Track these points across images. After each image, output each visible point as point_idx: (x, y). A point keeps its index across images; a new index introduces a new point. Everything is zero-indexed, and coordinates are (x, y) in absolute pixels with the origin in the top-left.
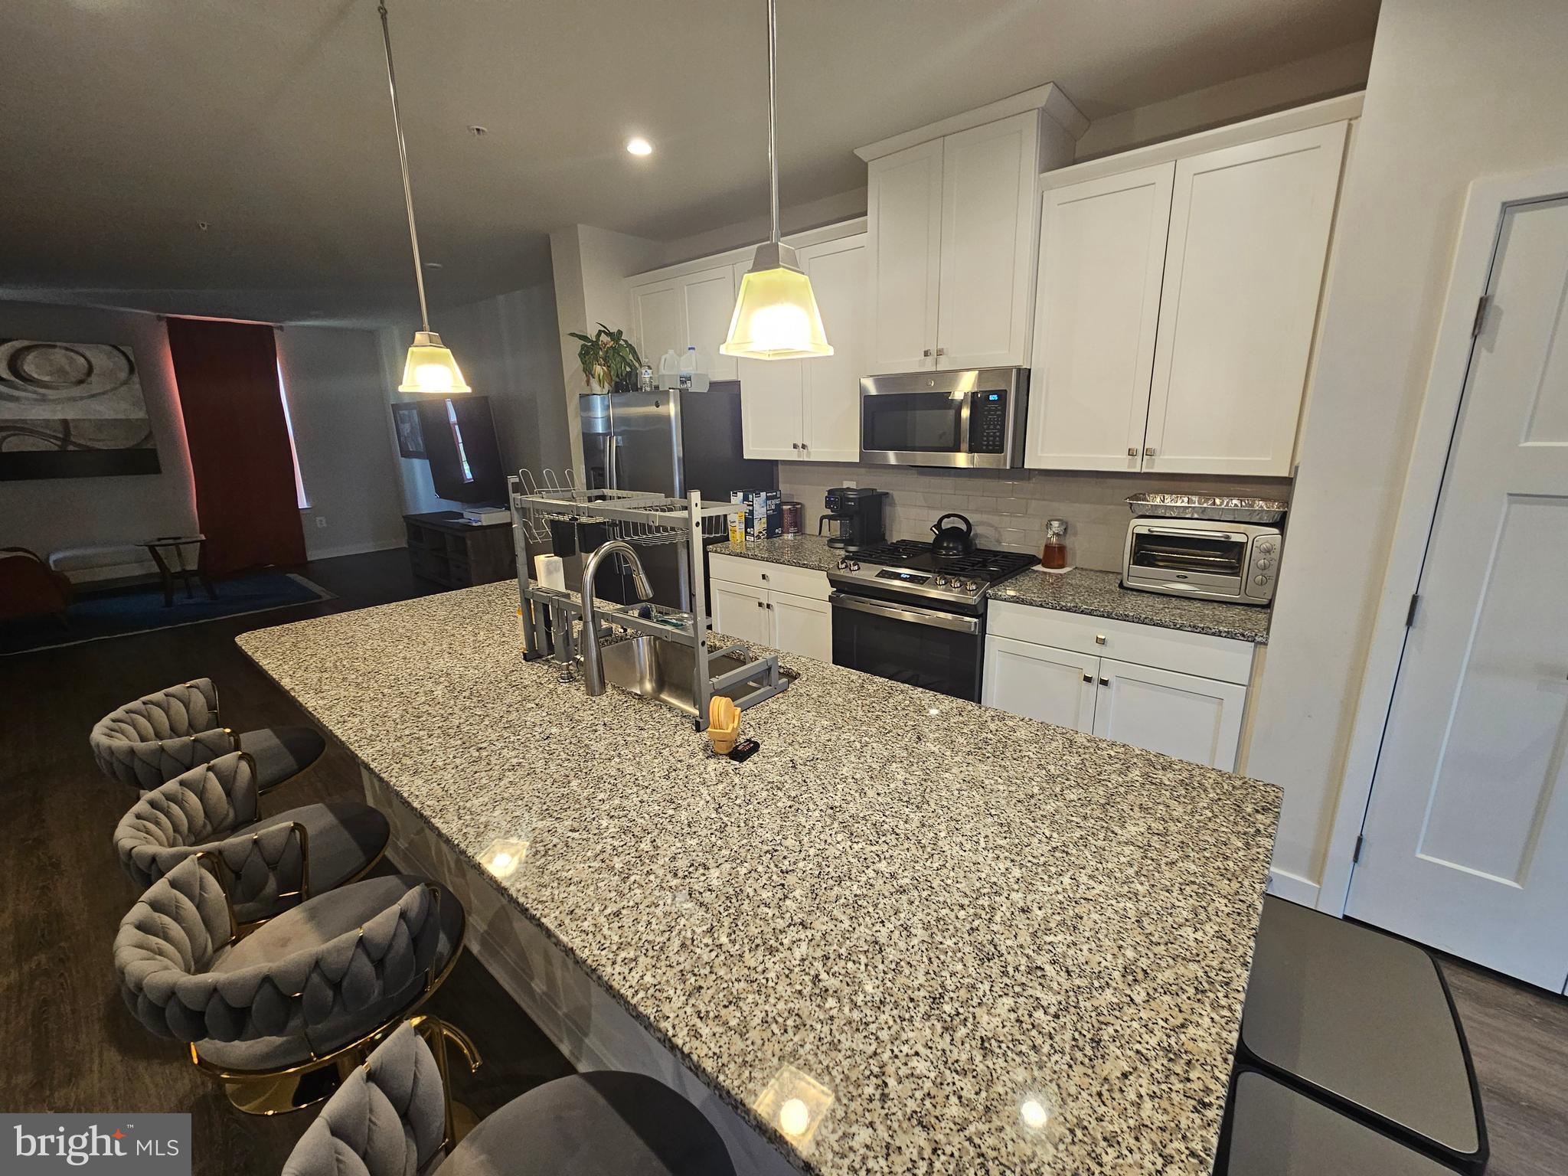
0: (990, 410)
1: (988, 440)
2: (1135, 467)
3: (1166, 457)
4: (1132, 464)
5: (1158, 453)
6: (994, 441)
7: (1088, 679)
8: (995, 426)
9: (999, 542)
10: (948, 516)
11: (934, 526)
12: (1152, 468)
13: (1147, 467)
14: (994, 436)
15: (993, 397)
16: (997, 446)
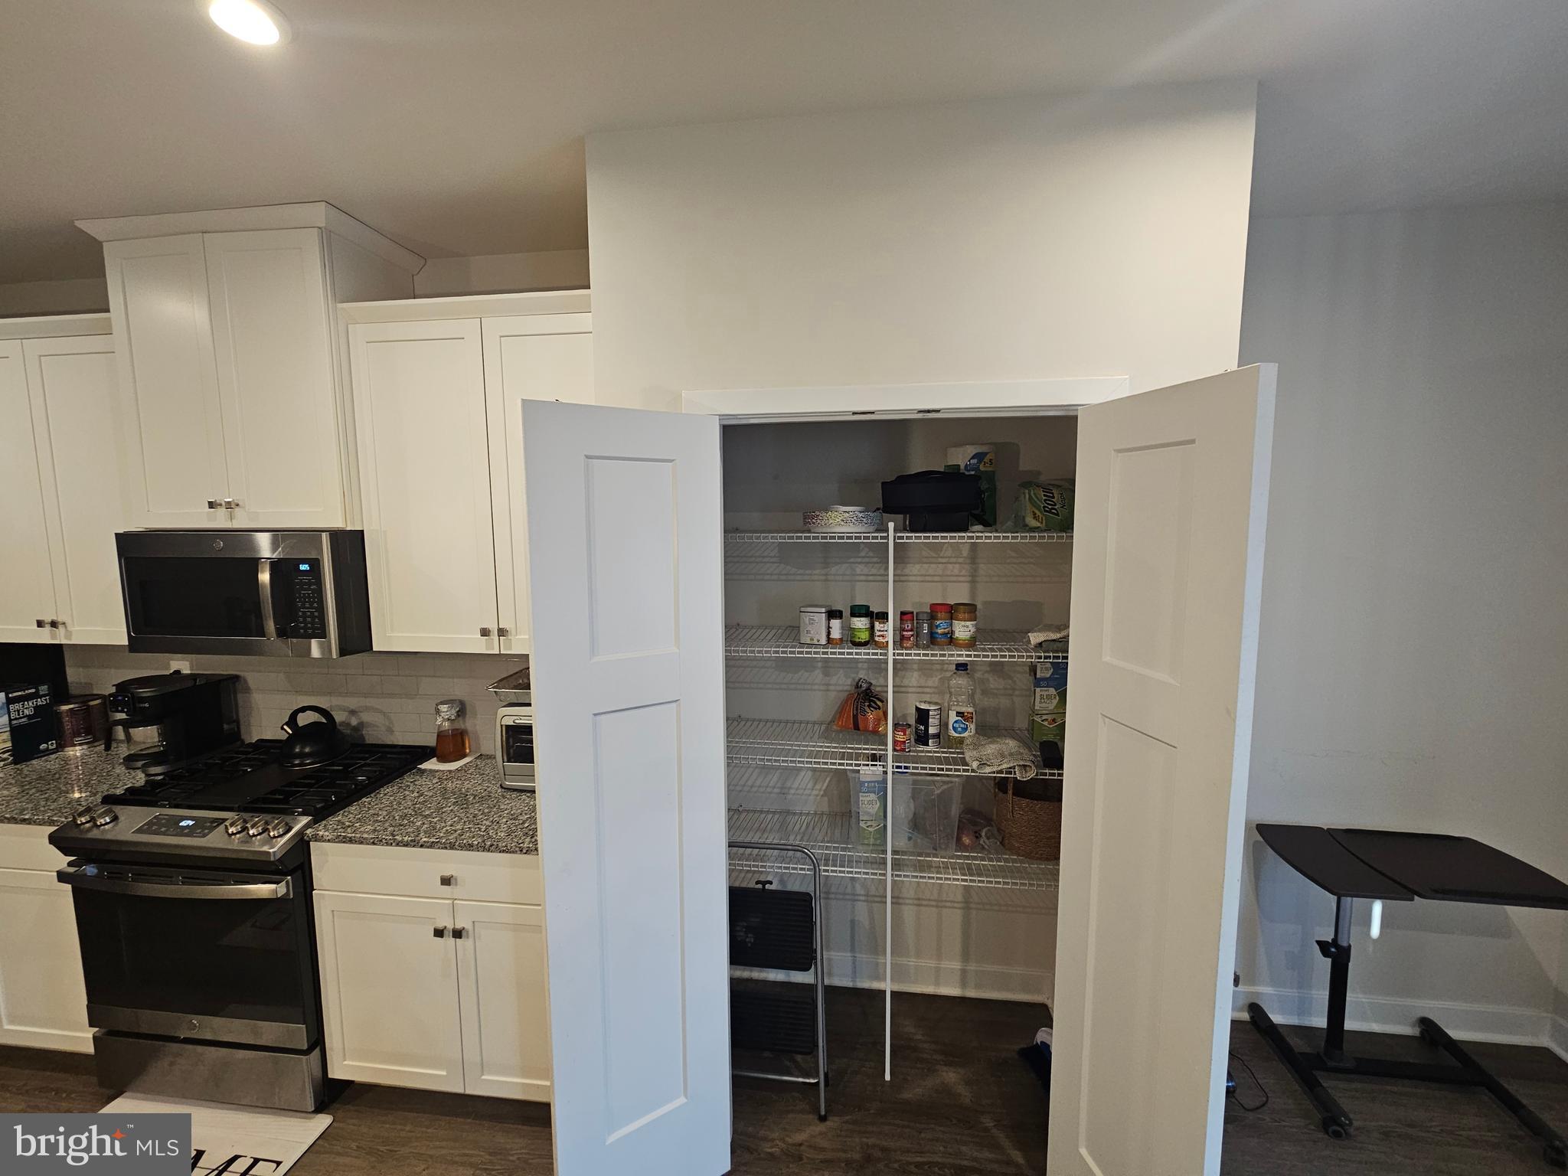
0: (302, 583)
1: (304, 622)
2: (493, 649)
3: (522, 637)
4: (490, 645)
5: (513, 632)
6: (313, 623)
7: (439, 933)
8: (311, 604)
9: (390, 731)
10: (303, 709)
11: (287, 724)
12: (511, 649)
13: (505, 650)
14: (313, 617)
15: (304, 567)
16: (318, 629)
